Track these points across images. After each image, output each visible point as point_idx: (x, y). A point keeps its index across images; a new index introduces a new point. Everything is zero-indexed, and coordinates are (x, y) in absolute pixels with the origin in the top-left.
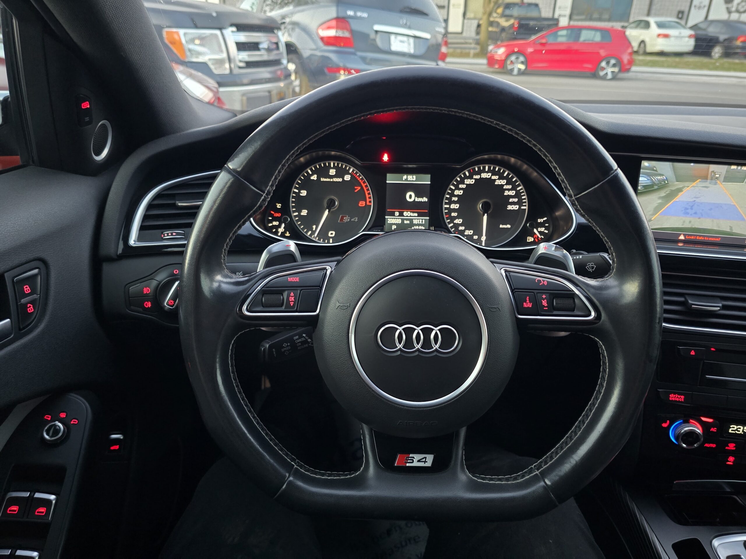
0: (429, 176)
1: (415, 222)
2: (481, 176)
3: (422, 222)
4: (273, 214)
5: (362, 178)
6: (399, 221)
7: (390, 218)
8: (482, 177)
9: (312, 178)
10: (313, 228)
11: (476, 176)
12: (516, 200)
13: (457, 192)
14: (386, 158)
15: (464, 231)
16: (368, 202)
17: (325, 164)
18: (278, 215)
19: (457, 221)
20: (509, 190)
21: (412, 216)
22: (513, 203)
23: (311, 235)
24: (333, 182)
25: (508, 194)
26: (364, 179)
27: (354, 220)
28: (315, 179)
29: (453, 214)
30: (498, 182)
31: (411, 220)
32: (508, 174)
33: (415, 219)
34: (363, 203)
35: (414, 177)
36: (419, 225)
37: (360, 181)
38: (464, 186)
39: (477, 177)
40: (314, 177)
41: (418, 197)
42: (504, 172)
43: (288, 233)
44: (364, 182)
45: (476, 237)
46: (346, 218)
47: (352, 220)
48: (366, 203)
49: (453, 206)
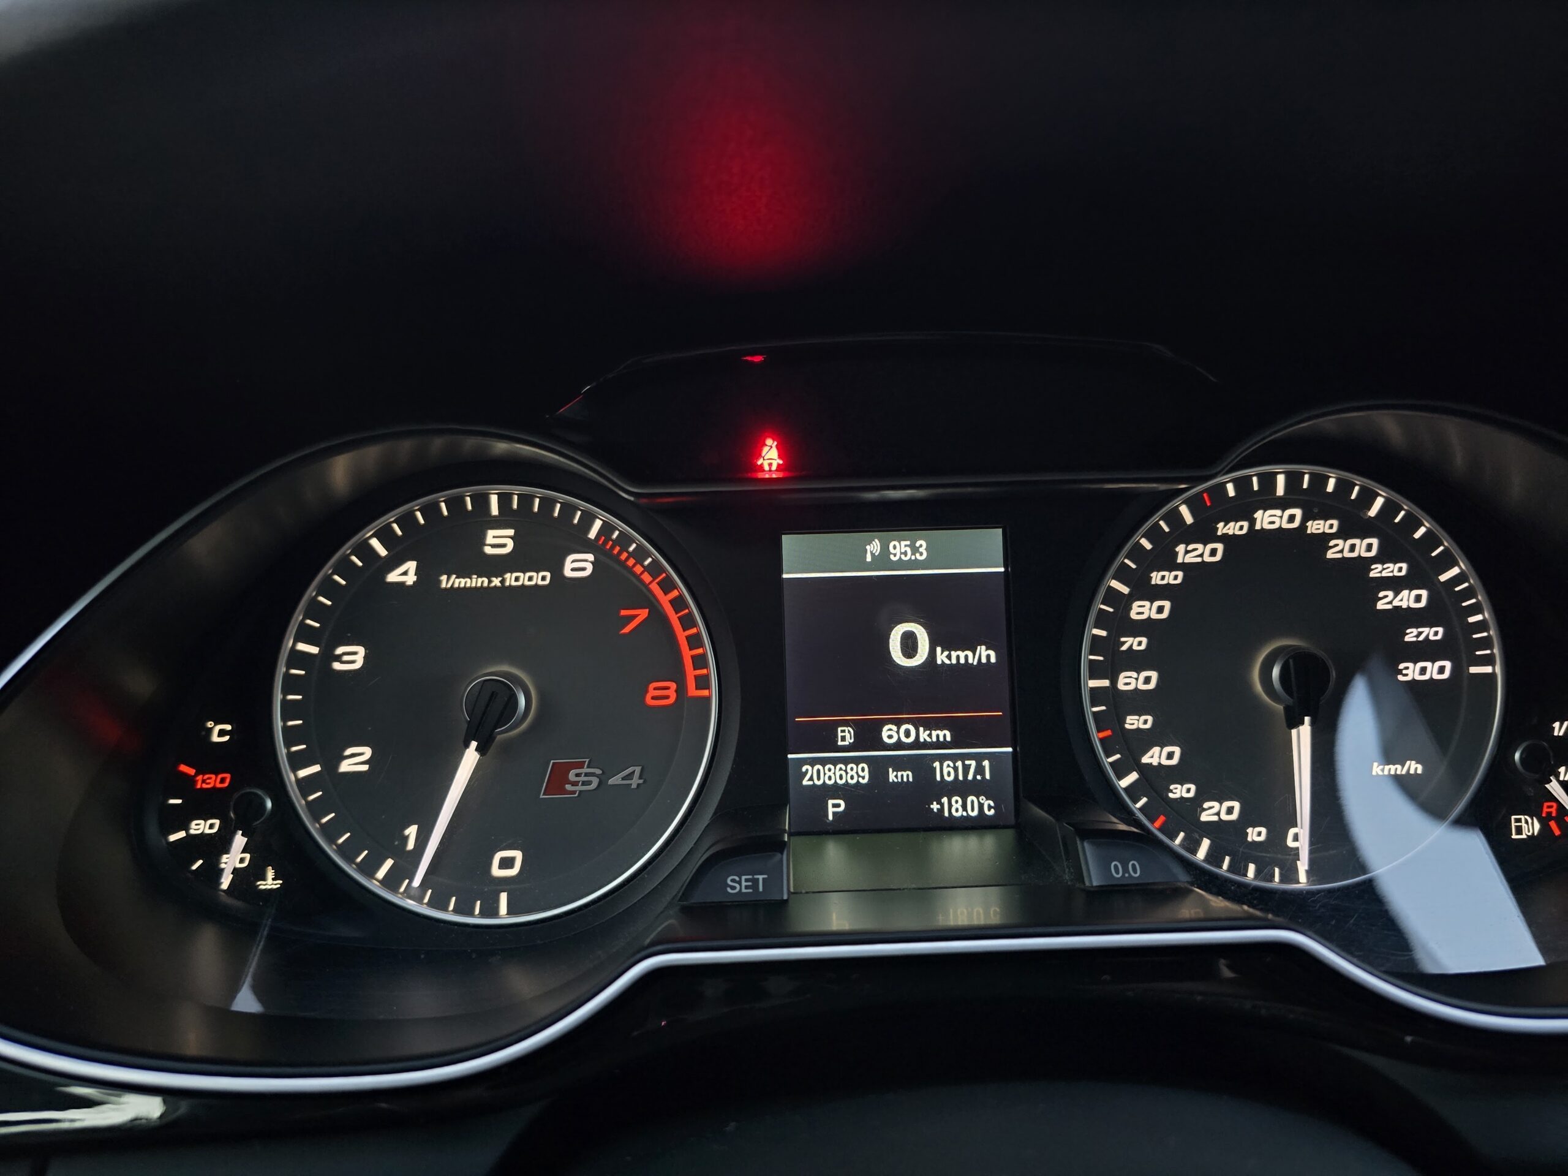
0: (994, 538)
1: (946, 772)
2: (1252, 522)
3: (980, 770)
4: (192, 780)
5: (655, 562)
6: (859, 774)
7: (813, 762)
8: (1258, 527)
9: (393, 577)
10: (406, 839)
11: (1232, 524)
12: (1435, 633)
13: (1142, 610)
14: (770, 457)
15: (1195, 805)
16: (691, 684)
17: (455, 504)
18: (210, 781)
19: (1154, 757)
20: (1395, 585)
21: (926, 745)
22: (1425, 651)
23: (391, 882)
24: (504, 589)
25: (1396, 603)
26: (663, 570)
27: (623, 779)
28: (410, 579)
29: (1133, 722)
30: (1339, 550)
31: (922, 767)
32: (1390, 509)
33: (942, 758)
34: (667, 688)
35: (922, 543)
36: (962, 788)
37: (647, 578)
38: (1173, 578)
39: (1235, 528)
40: (406, 574)
41: (948, 647)
42: (1368, 497)
43: (270, 873)
44: (667, 586)
45: (1256, 834)
46: (578, 775)
47: (611, 782)
48: (681, 690)
49: (1129, 681)
